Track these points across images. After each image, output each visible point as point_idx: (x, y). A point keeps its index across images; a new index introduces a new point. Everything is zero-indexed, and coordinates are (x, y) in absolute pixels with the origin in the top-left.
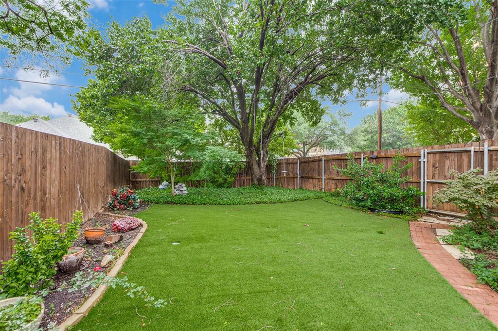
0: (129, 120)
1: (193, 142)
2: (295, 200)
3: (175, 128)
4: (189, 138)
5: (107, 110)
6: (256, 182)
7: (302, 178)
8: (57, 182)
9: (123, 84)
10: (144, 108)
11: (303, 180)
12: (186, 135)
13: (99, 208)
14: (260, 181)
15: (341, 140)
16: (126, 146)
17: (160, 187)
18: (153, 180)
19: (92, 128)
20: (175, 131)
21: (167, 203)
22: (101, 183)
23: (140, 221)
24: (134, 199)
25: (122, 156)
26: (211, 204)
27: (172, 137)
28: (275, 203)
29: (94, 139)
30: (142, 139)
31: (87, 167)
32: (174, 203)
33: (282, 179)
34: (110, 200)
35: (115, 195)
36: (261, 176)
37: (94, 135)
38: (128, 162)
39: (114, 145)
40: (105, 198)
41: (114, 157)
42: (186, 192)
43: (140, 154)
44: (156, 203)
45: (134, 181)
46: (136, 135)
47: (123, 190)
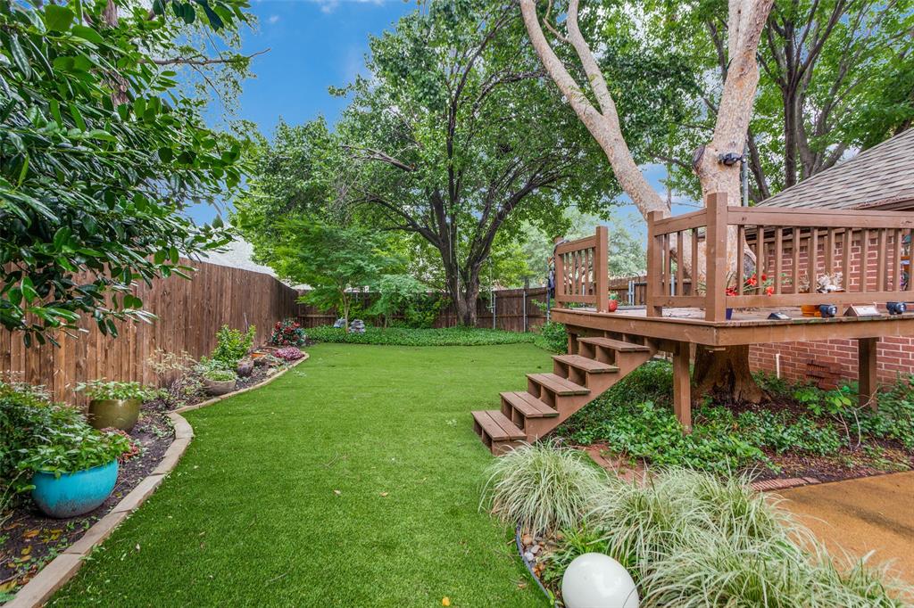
0: (296, 241)
1: (368, 269)
2: (498, 343)
3: (349, 253)
4: (363, 264)
5: (272, 230)
6: (462, 322)
7: (529, 316)
8: (229, 309)
9: (291, 201)
10: (314, 229)
11: (530, 319)
12: (359, 262)
13: (262, 341)
14: (467, 320)
15: (629, 261)
16: (292, 271)
17: (335, 325)
18: (329, 316)
19: (251, 244)
20: (348, 256)
21: (338, 341)
22: (265, 314)
23: (304, 353)
24: (299, 334)
25: (288, 285)
26: (390, 344)
27: (343, 263)
28: (470, 345)
29: (253, 260)
30: (311, 265)
31: (252, 295)
32: (346, 342)
33: (504, 319)
34: (273, 334)
35: (279, 329)
36: (469, 313)
37: (254, 254)
38: (296, 293)
39: (278, 269)
40: (269, 333)
41: (279, 285)
42: (364, 330)
43: (310, 281)
44: (325, 341)
45: (304, 318)
46: (304, 260)
47: (289, 323)
